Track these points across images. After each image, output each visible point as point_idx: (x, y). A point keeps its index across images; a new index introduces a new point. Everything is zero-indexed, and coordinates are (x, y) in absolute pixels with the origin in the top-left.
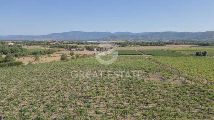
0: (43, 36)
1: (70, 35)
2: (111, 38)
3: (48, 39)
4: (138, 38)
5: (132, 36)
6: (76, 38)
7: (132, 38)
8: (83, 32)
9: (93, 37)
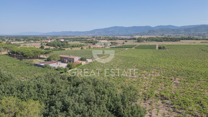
0: (88, 32)
1: (110, 31)
4: (179, 32)
6: (116, 33)
9: (132, 32)
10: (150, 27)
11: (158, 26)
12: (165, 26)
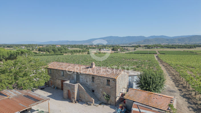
2: (144, 41)
3: (87, 44)
5: (167, 40)
7: (167, 42)
8: (117, 37)
10: (144, 37)
11: (152, 36)
12: (158, 36)
